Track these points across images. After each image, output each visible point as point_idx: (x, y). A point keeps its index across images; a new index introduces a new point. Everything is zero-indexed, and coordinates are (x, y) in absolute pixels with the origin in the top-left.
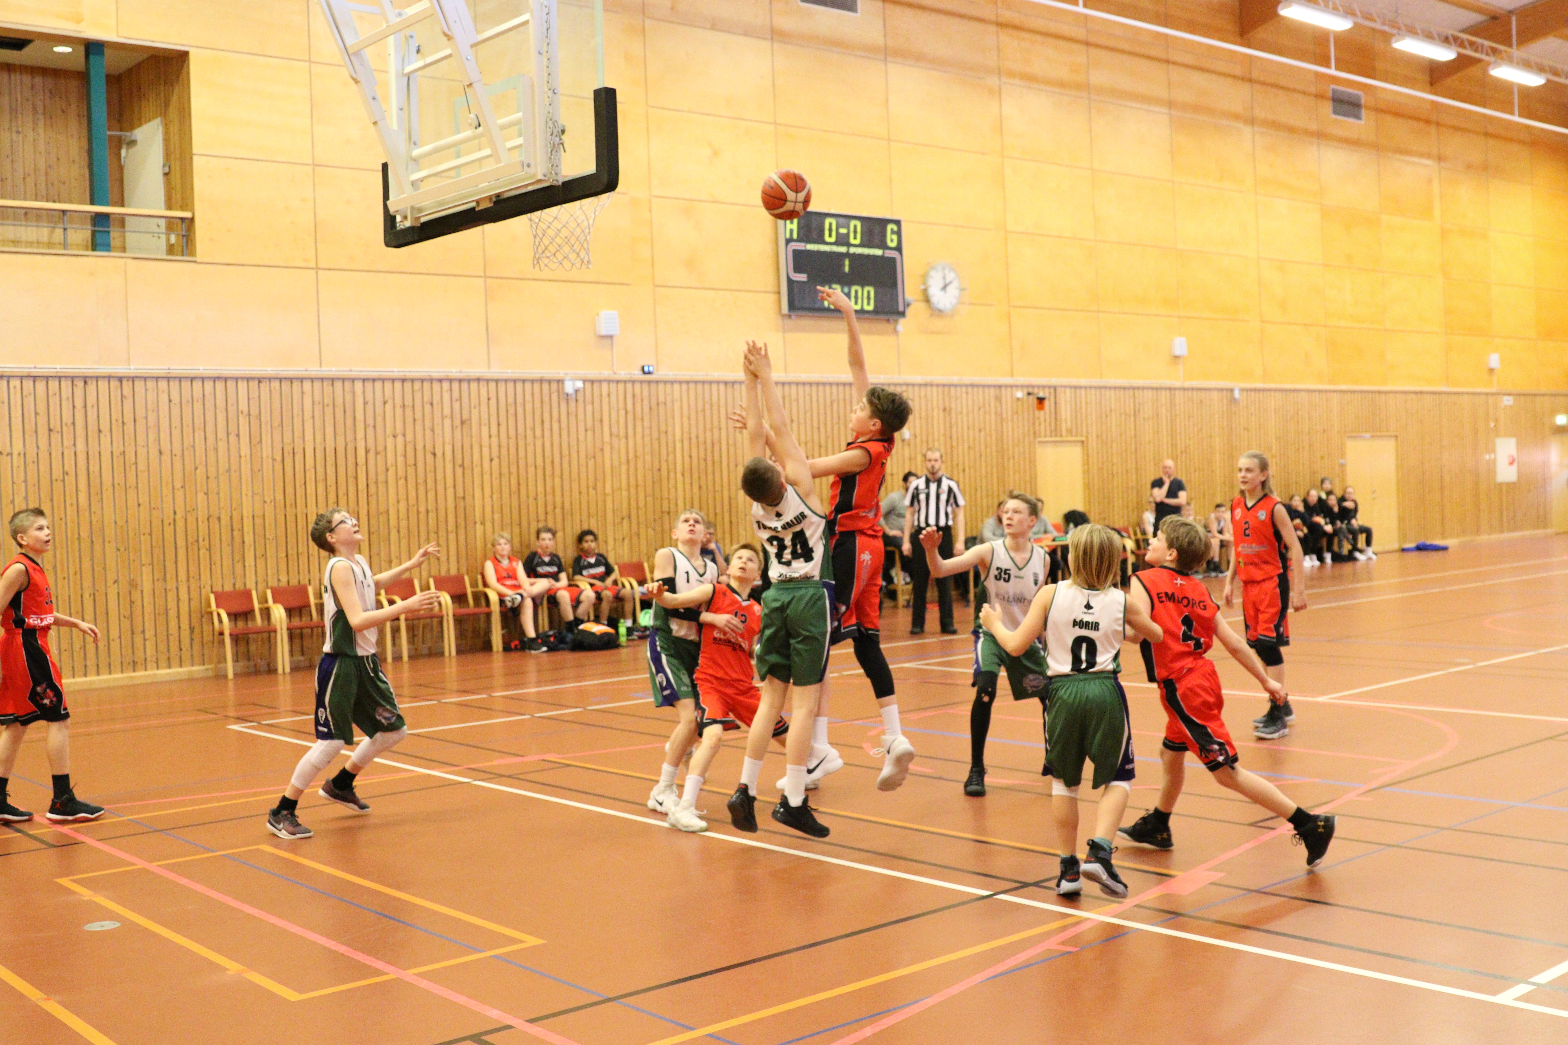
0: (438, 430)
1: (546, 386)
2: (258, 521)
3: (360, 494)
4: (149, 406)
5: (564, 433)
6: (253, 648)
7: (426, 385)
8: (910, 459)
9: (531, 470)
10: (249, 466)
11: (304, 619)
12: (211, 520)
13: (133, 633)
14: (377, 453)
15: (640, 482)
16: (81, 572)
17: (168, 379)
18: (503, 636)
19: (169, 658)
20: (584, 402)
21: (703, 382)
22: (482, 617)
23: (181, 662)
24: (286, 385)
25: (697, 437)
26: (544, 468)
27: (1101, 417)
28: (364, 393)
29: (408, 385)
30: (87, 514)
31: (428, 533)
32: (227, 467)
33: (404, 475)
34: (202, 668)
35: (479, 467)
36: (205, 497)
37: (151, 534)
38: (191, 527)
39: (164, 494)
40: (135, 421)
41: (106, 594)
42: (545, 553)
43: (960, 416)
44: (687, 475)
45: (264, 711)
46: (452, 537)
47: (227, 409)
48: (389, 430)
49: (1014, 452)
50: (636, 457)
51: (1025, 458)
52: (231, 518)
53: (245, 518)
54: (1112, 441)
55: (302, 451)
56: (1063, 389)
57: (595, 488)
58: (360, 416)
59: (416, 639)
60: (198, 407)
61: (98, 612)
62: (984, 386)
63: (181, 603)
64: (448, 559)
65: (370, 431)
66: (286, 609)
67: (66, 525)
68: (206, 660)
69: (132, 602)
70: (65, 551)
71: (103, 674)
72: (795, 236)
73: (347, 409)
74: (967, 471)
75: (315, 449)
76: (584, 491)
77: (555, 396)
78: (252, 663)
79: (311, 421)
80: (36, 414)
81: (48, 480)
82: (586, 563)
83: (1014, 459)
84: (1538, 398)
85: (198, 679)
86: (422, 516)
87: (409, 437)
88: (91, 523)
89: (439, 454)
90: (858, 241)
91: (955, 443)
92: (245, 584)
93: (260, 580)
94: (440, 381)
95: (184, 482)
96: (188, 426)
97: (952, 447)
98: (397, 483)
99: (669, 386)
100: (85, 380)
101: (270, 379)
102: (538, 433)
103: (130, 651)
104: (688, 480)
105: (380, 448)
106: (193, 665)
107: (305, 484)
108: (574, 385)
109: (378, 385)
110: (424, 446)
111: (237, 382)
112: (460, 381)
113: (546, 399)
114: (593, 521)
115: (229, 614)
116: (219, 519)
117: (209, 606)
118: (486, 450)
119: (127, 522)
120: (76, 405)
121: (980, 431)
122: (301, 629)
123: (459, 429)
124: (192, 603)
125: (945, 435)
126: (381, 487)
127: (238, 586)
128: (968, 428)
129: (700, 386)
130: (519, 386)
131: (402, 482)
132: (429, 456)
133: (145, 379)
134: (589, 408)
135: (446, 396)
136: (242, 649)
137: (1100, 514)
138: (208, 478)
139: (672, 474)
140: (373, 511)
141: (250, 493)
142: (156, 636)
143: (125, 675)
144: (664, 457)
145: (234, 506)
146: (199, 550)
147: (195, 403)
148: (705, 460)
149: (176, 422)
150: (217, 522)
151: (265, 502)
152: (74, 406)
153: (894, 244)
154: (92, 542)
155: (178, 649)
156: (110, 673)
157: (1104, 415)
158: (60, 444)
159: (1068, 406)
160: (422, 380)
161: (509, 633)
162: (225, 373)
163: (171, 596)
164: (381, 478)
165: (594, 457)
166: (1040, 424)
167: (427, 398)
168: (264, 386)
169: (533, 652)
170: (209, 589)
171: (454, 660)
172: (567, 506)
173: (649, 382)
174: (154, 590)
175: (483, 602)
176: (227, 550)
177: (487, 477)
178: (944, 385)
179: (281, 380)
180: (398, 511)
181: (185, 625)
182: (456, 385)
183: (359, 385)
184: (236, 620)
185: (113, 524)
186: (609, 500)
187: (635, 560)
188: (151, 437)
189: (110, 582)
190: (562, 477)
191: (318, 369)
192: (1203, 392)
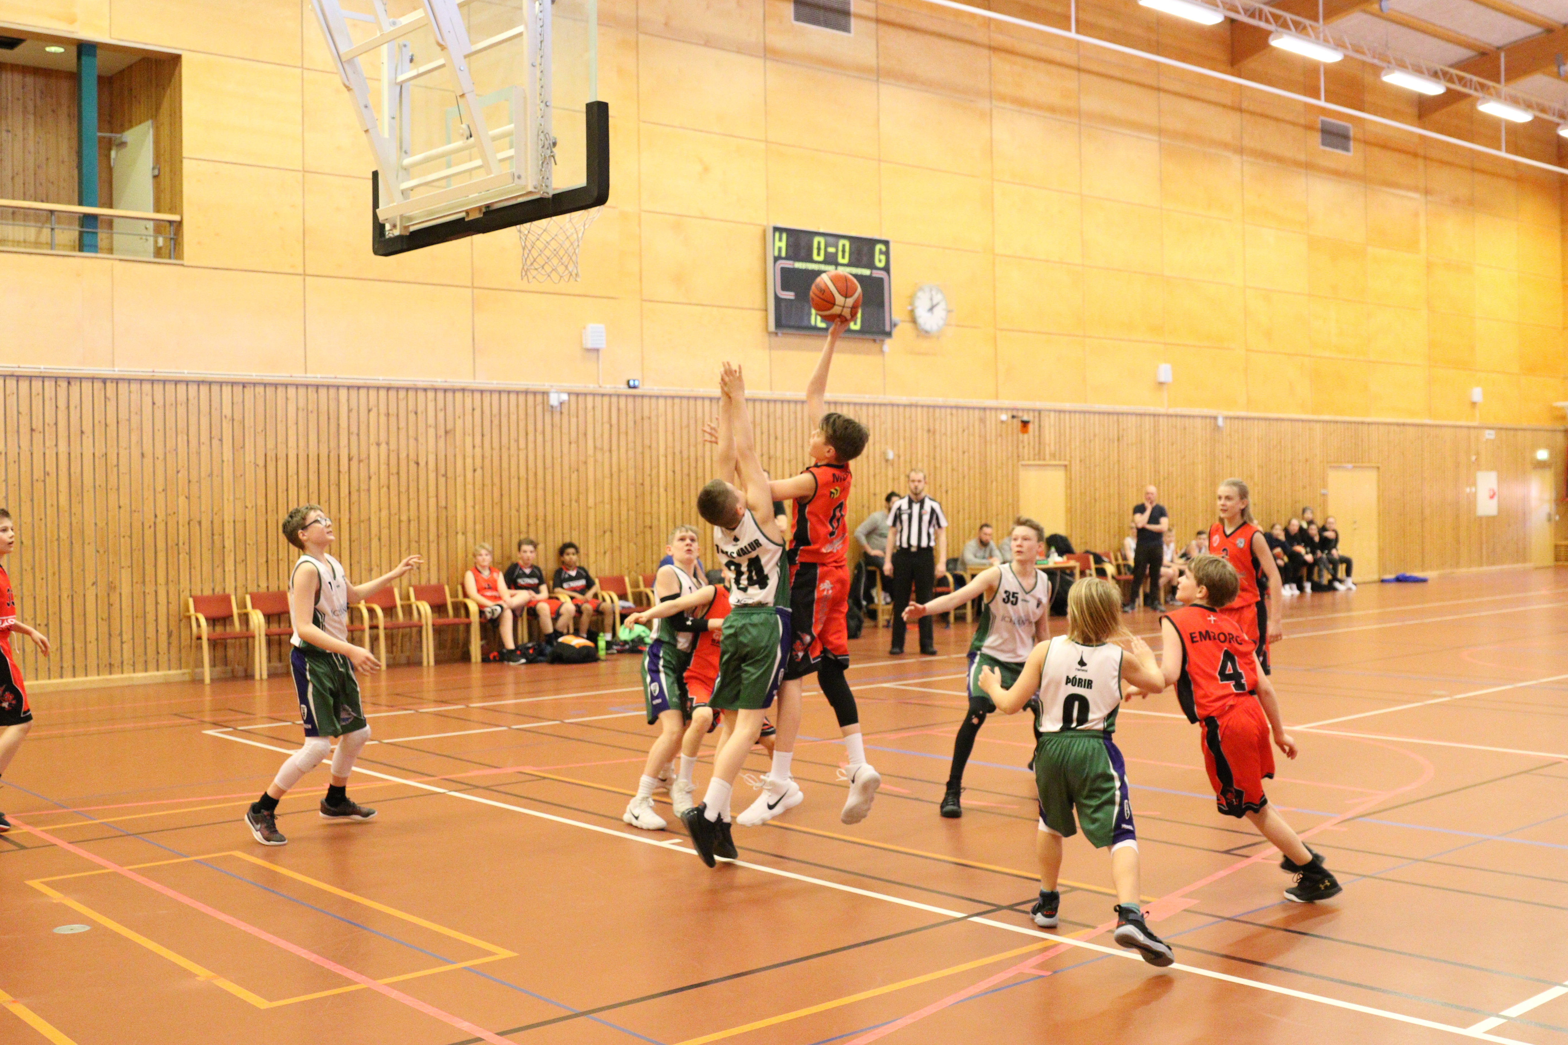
0: (421, 439)
1: (531, 398)
2: (239, 526)
3: (342, 501)
4: (132, 409)
5: (548, 445)
6: (230, 652)
7: (411, 394)
8: (894, 479)
9: (514, 481)
10: (231, 471)
11: (282, 625)
12: (191, 523)
13: (110, 635)
14: (360, 461)
15: (623, 496)
16: (59, 572)
17: (153, 382)
18: (482, 647)
19: (146, 662)
20: (569, 414)
21: (688, 398)
22: (462, 628)
23: (158, 665)
24: (270, 391)
25: (681, 452)
26: (527, 480)
27: (1085, 440)
28: (348, 400)
29: (392, 394)
30: (67, 514)
31: (409, 541)
32: (209, 471)
33: (386, 483)
34: (179, 672)
35: (462, 478)
36: (187, 501)
37: (131, 537)
38: (172, 530)
39: (145, 497)
40: (118, 423)
41: (84, 595)
42: (526, 564)
43: (944, 438)
44: (670, 490)
45: (240, 716)
46: (433, 546)
47: (210, 413)
48: (373, 439)
49: (997, 473)
50: (619, 471)
51: (1008, 482)
52: (212, 522)
53: (226, 523)
54: (1095, 466)
55: (285, 456)
56: (1047, 413)
57: (577, 501)
58: (344, 424)
59: (394, 647)
60: (182, 410)
61: (75, 613)
62: (968, 408)
63: (159, 606)
64: (429, 569)
65: (354, 438)
66: (264, 615)
67: (46, 525)
68: (183, 665)
69: (110, 605)
70: (44, 551)
71: (79, 676)
72: (783, 254)
73: (331, 417)
74: (950, 492)
75: (297, 455)
76: (567, 503)
77: (539, 409)
78: (229, 668)
79: (295, 427)
80: (19, 413)
81: (29, 479)
82: (567, 576)
83: (997, 481)
84: (1520, 433)
85: (176, 683)
86: (404, 525)
87: (393, 446)
88: (71, 524)
89: (422, 463)
90: (846, 261)
91: (938, 465)
92: (224, 589)
93: (239, 585)
94: (425, 390)
95: (166, 485)
96: (171, 429)
97: (935, 468)
98: (379, 490)
99: (654, 401)
100: (69, 380)
101: (254, 384)
102: (522, 445)
103: (107, 654)
104: (670, 495)
105: (364, 456)
106: (170, 669)
107: (287, 490)
108: (559, 397)
109: (363, 392)
110: (408, 455)
111: (221, 386)
112: (445, 391)
113: (531, 411)
114: (575, 534)
115: (207, 619)
116: (200, 523)
117: (188, 610)
118: (469, 461)
119: (107, 524)
120: (59, 405)
121: (964, 452)
122: (279, 635)
123: (443, 439)
124: (170, 606)
125: (928, 456)
126: (364, 495)
127: (217, 590)
128: (952, 450)
129: (685, 402)
130: (504, 397)
131: (384, 490)
132: (413, 466)
133: (129, 381)
134: (574, 420)
135: (431, 405)
136: (220, 653)
137: (1081, 538)
138: (189, 481)
139: (655, 489)
140: (354, 519)
141: (231, 498)
142: (133, 639)
143: (101, 677)
144: (647, 471)
145: (215, 509)
146: (179, 554)
147: (179, 406)
148: (689, 475)
149: (159, 425)
150: (198, 527)
151: (246, 507)
152: (57, 407)
153: (881, 265)
154: (72, 543)
155: (155, 652)
156: (86, 675)
157: (1087, 440)
158: (42, 445)
159: (1052, 430)
160: (407, 389)
161: (488, 644)
162: (210, 377)
163: (150, 600)
164: (364, 486)
165: (578, 470)
166: (1024, 447)
167: (411, 407)
168: (249, 391)
169: (511, 664)
170: (188, 593)
171: (432, 671)
172: (549, 518)
173: (634, 396)
174: (132, 593)
175: (463, 612)
176: (207, 555)
177: (469, 487)
178: (929, 407)
179: (265, 385)
180: (380, 519)
181: (163, 630)
182: (440, 395)
183: (343, 393)
184: (214, 626)
185: (93, 525)
186: (591, 513)
187: (616, 573)
188: (135, 438)
189: (88, 583)
190: (544, 490)
191: (304, 375)
192: (1187, 420)
